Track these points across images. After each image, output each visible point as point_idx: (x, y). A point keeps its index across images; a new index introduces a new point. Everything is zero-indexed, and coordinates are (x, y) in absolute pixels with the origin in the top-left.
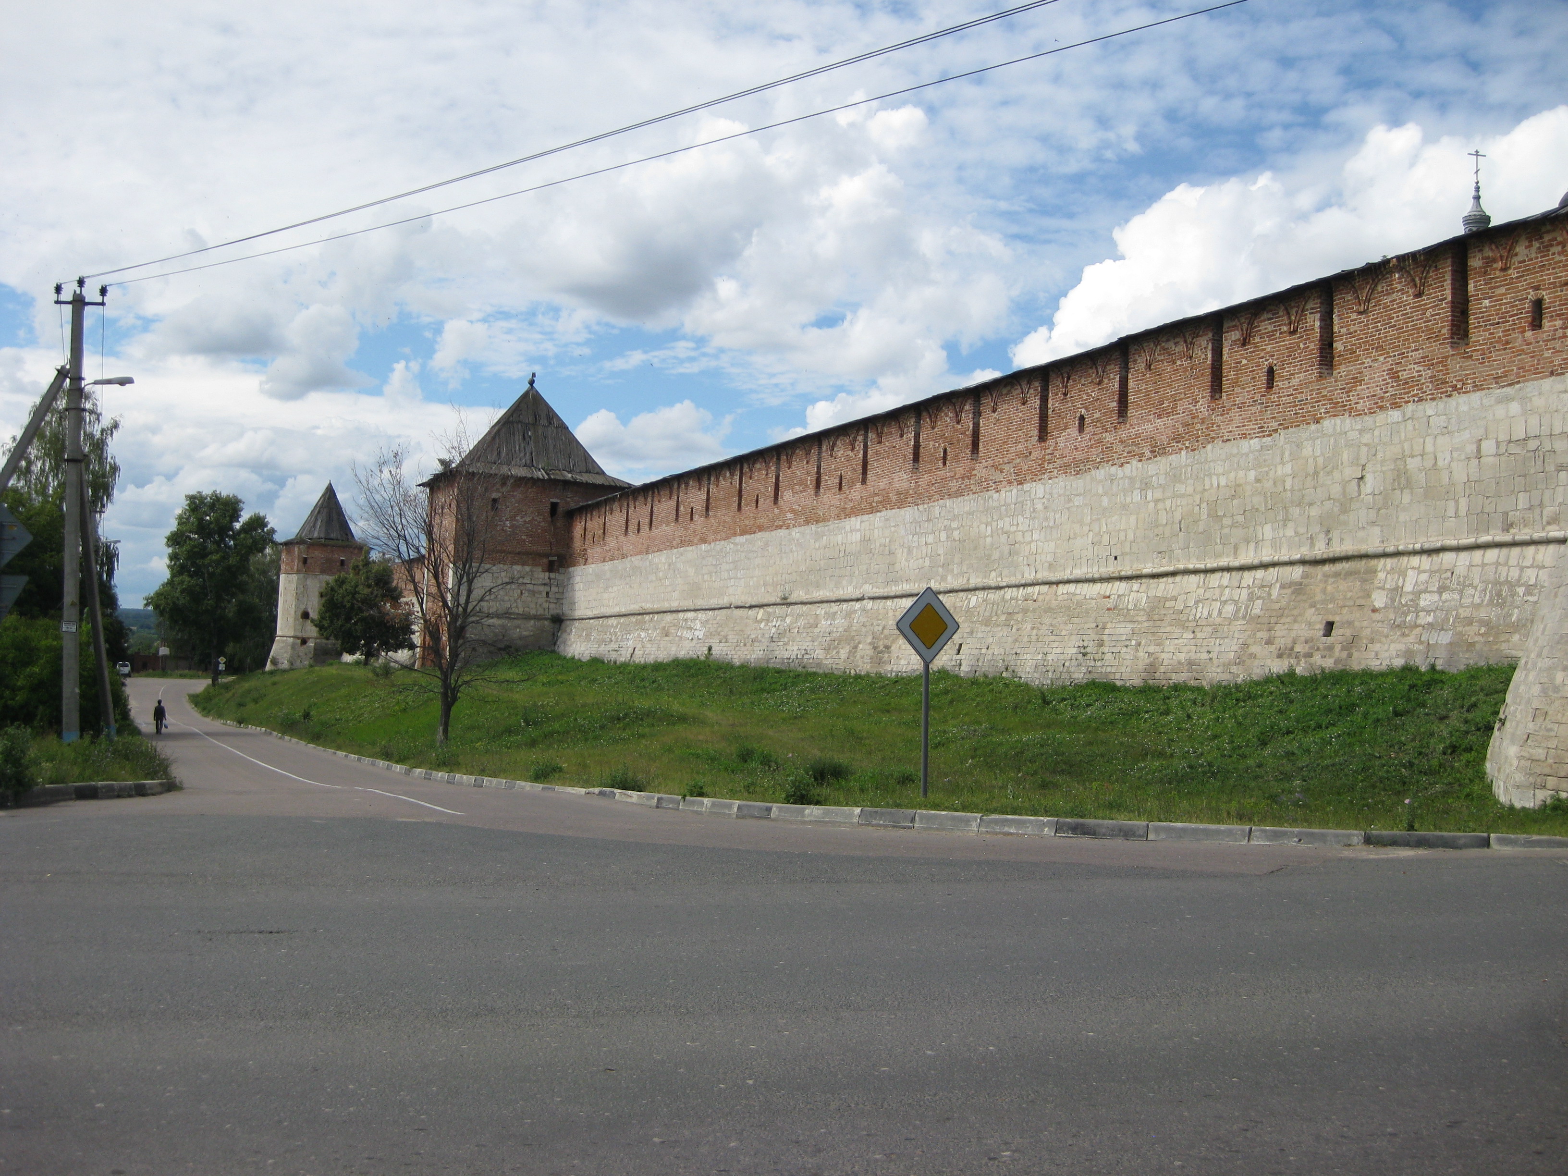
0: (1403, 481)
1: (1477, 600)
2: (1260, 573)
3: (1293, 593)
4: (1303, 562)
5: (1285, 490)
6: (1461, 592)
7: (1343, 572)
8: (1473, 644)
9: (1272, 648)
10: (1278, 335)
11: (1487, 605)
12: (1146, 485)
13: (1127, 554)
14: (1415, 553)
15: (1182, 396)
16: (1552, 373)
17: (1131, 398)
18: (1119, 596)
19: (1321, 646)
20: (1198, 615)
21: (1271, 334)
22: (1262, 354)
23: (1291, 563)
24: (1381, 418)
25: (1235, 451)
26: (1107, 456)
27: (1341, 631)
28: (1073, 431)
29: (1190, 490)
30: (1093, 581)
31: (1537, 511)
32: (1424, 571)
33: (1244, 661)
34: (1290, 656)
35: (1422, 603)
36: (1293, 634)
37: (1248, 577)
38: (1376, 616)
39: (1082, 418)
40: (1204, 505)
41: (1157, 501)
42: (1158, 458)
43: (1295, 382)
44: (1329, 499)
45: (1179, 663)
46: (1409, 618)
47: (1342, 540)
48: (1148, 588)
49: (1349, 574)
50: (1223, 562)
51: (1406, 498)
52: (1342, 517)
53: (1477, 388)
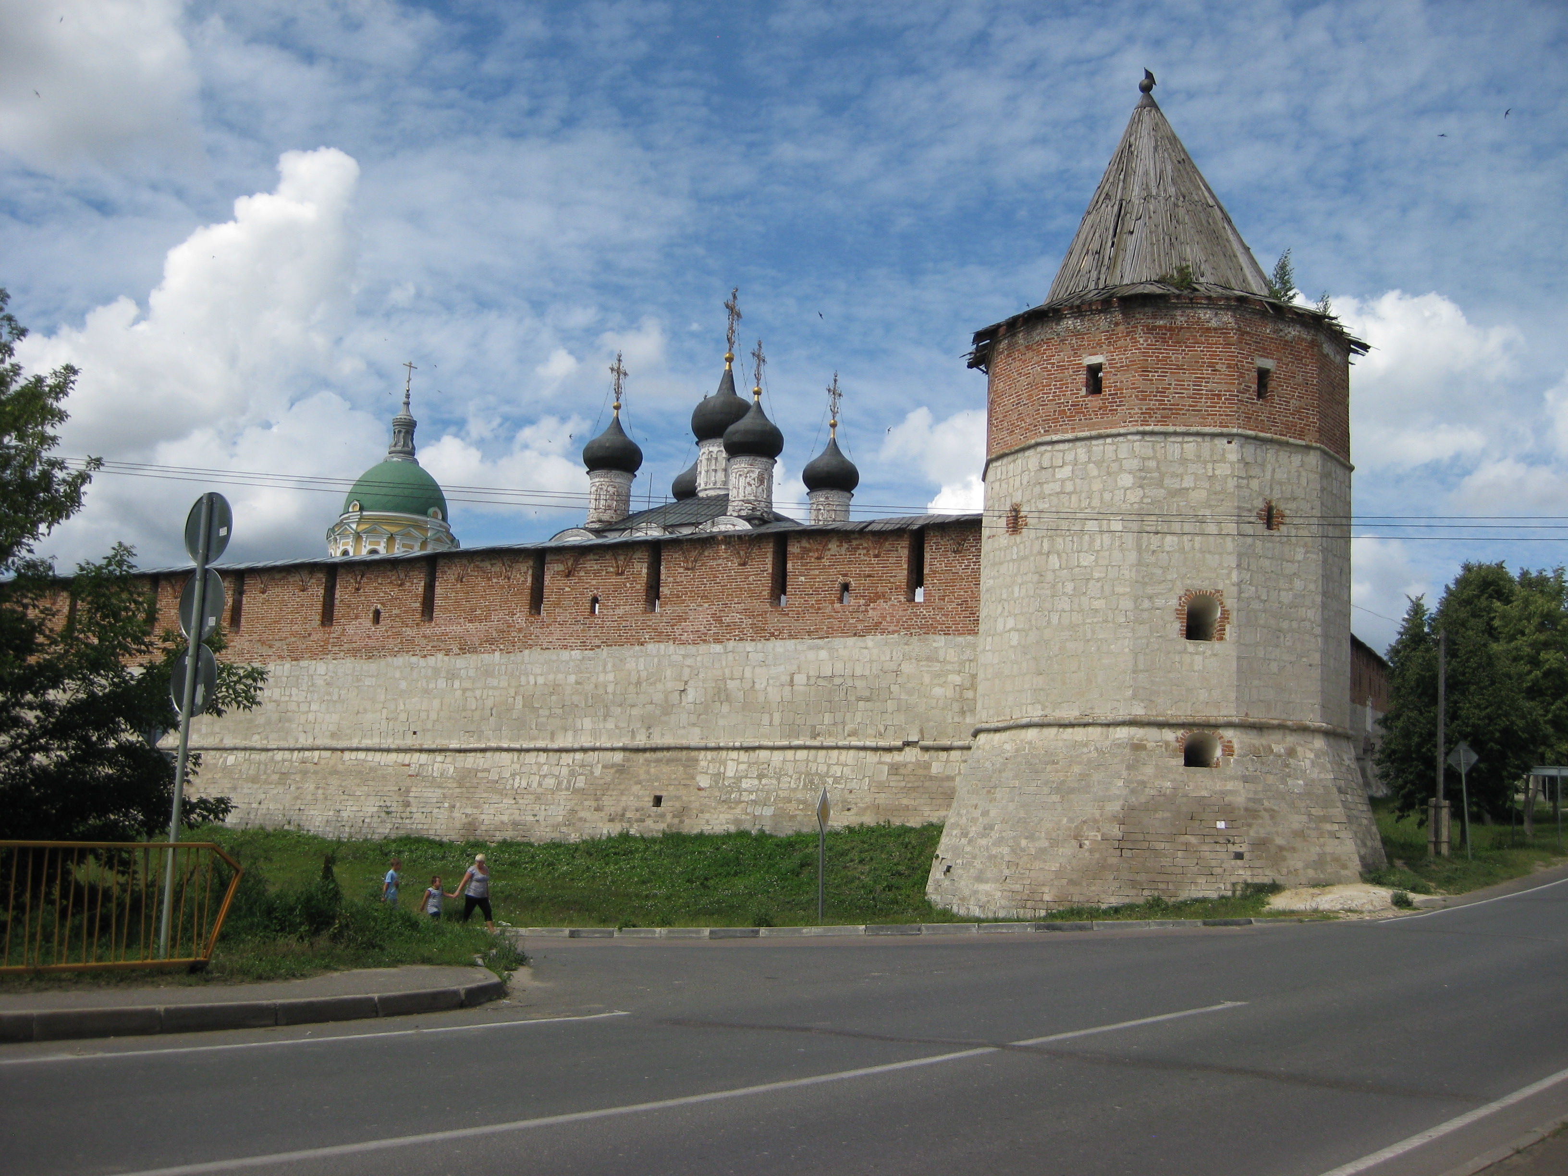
0: (723, 697)
1: (793, 785)
2: (579, 756)
3: (616, 772)
4: (624, 749)
5: (606, 693)
6: (779, 780)
7: (665, 759)
8: (795, 816)
9: (602, 814)
10: (604, 573)
11: (802, 789)
12: (452, 676)
13: (428, 730)
14: (734, 749)
15: (498, 608)
16: (855, 635)
17: (438, 602)
18: (420, 765)
19: (652, 814)
20: (516, 785)
21: (596, 573)
22: (587, 586)
23: (613, 749)
24: (703, 648)
25: (554, 657)
26: (407, 647)
27: (670, 804)
28: (367, 622)
29: (503, 684)
30: (388, 750)
31: (840, 727)
32: (743, 763)
33: (574, 824)
34: (621, 820)
35: (744, 786)
36: (623, 804)
37: (566, 758)
38: (702, 793)
39: (377, 613)
40: (519, 698)
41: (465, 690)
42: (468, 655)
43: (620, 611)
44: (651, 703)
45: (502, 823)
46: (733, 796)
47: (663, 734)
48: (454, 759)
49: (669, 761)
50: (541, 744)
51: (725, 708)
52: (663, 718)
53: (791, 637)
